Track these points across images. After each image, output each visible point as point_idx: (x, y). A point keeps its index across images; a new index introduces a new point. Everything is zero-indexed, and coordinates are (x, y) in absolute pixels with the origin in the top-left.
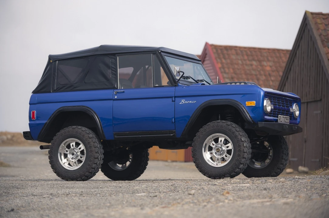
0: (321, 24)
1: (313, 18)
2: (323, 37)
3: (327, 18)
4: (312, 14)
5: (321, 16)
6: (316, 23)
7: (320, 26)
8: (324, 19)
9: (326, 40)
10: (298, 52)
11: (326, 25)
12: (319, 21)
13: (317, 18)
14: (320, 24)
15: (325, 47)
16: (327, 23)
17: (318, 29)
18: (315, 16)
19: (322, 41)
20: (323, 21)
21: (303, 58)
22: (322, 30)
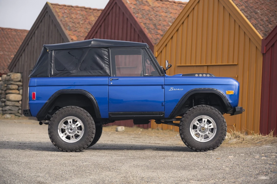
0: (60, 12)
1: (53, 7)
2: (63, 22)
3: (62, 8)
4: (52, 4)
5: (58, 6)
6: (56, 11)
7: (59, 13)
8: (60, 9)
9: (66, 25)
10: (36, 32)
11: (63, 13)
12: (57, 10)
13: (56, 8)
14: (58, 12)
15: (67, 30)
16: (63, 12)
17: (59, 16)
18: (54, 6)
19: (64, 25)
20: (60, 10)
21: (43, 37)
22: (61, 17)
